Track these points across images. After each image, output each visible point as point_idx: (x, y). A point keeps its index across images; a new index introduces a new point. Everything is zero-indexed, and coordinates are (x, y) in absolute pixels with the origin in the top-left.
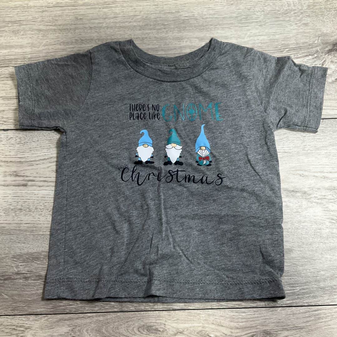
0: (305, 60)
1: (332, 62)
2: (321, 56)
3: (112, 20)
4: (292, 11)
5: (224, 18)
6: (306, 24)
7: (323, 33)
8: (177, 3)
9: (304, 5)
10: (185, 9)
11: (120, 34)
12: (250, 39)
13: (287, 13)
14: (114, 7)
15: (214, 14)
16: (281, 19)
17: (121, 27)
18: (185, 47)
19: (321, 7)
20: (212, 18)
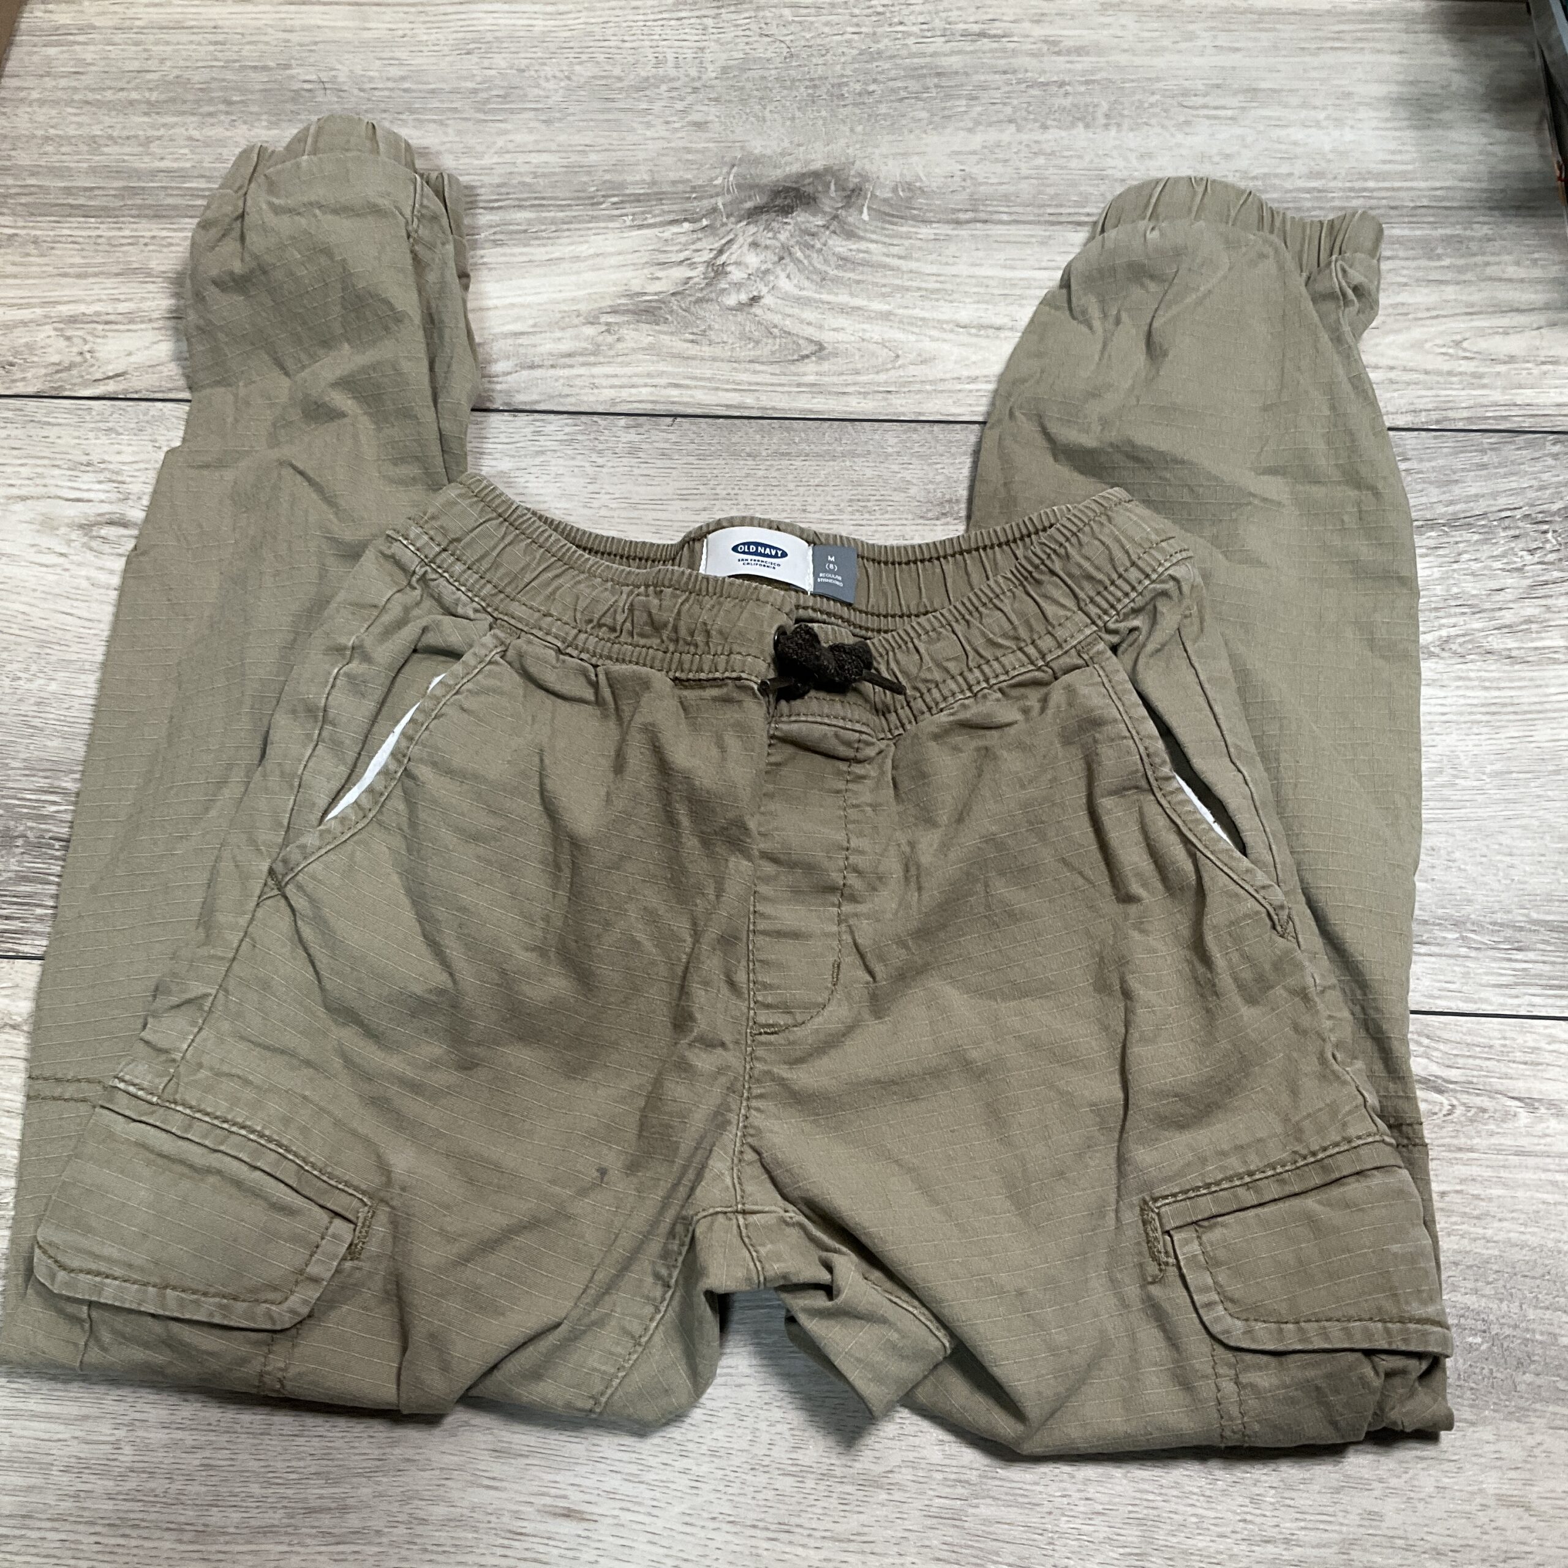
0: (665, 235)
1: (755, 245)
2: (724, 225)
3: (63, 82)
4: (663, 82)
5: (433, 91)
6: (699, 126)
7: (752, 153)
8: (288, 41)
9: (708, 65)
10: (310, 60)
11: (78, 123)
12: (500, 160)
13: (645, 89)
14: (79, 43)
15: (403, 78)
16: (621, 105)
17: (87, 103)
19: (766, 73)
20: (391, 90)
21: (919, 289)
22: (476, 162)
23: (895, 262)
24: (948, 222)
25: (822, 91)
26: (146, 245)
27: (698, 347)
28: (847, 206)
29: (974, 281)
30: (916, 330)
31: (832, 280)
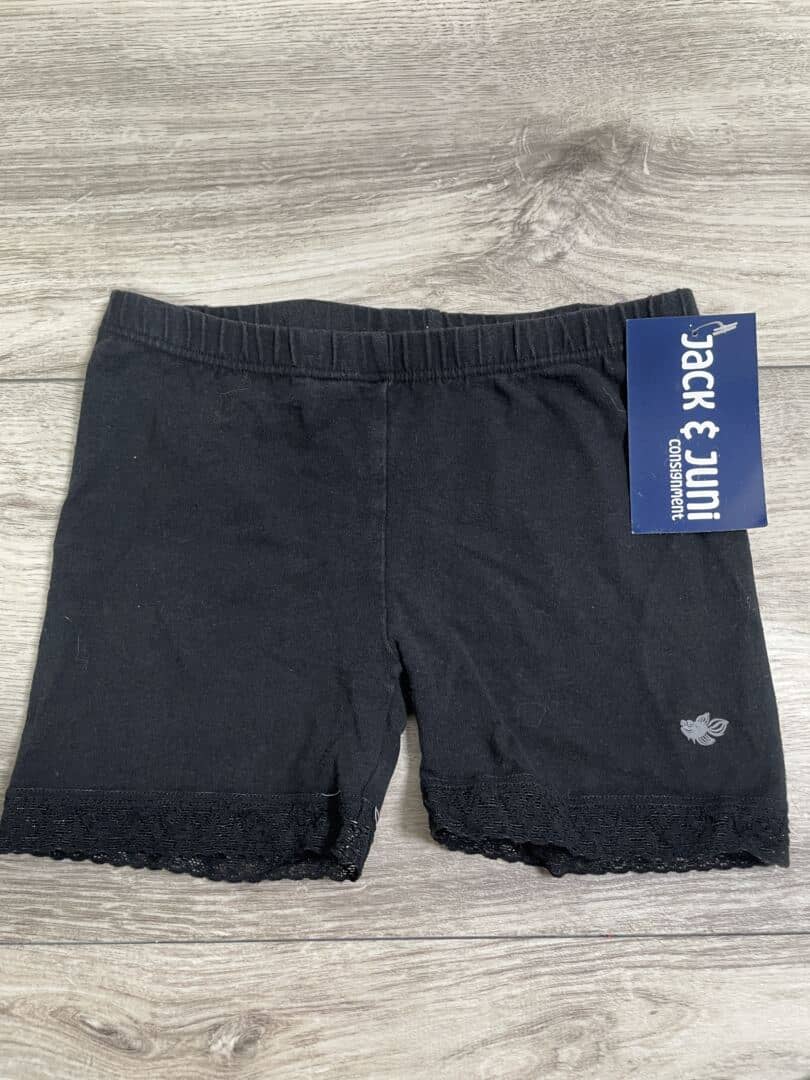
0: (474, 196)
1: (552, 203)
2: (523, 184)
4: (452, 48)
5: (251, 65)
6: (491, 89)
7: (538, 115)
8: (116, 23)
9: (490, 31)
10: (140, 39)
13: (438, 56)
15: (223, 54)
16: (419, 72)
18: (125, 150)
19: (542, 38)
20: (214, 64)
21: (703, 239)
22: (297, 132)
23: (678, 214)
24: (719, 175)
25: (592, 53)
26: (14, 226)
27: (516, 306)
28: (629, 161)
29: (749, 230)
30: (705, 279)
31: (625, 235)
